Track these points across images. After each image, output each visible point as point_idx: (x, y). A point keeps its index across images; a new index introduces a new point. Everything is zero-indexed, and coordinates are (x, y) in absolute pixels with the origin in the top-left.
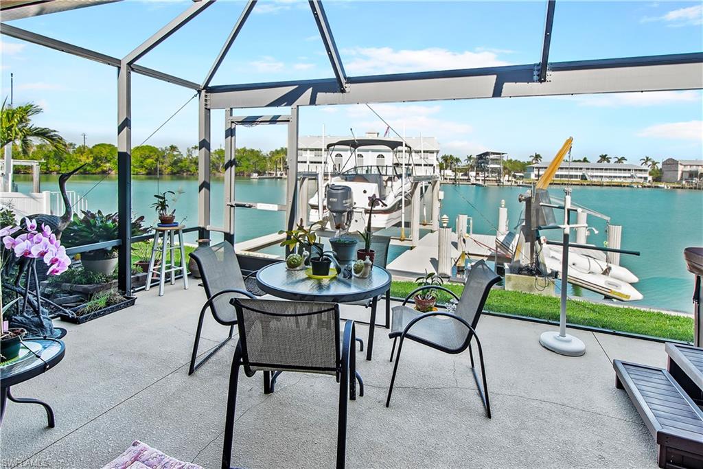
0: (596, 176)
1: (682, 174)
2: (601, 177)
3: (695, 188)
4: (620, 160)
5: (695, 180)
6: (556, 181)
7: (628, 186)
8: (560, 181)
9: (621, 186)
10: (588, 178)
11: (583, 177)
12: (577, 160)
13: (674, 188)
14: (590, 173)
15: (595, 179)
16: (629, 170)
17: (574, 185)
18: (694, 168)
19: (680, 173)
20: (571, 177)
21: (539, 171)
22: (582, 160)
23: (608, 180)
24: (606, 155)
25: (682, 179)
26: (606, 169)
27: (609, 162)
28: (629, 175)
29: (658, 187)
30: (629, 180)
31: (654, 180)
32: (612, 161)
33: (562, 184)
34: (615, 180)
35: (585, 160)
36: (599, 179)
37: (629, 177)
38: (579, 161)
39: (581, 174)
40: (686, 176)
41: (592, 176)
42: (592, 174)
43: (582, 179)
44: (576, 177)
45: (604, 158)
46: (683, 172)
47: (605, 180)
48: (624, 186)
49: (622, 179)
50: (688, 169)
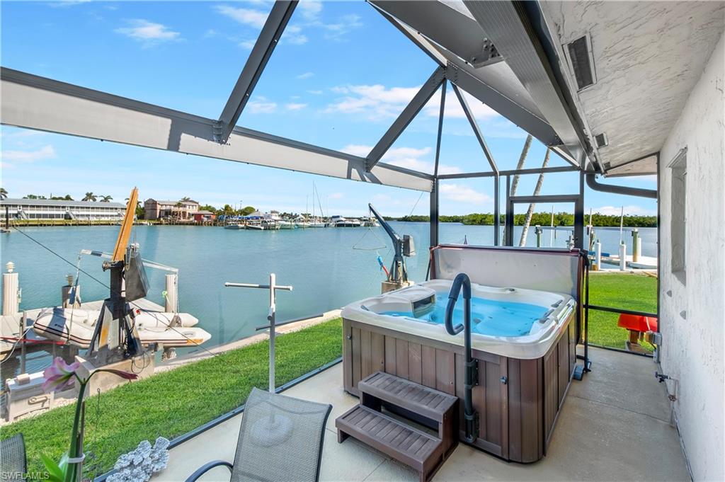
0: (82, 216)
1: (160, 212)
2: (88, 216)
3: (170, 224)
4: (106, 199)
5: (170, 217)
6: (31, 221)
7: (116, 225)
8: (38, 221)
9: (109, 224)
10: (72, 217)
11: (67, 217)
12: (57, 197)
13: (155, 224)
14: (75, 212)
15: (80, 219)
16: (116, 209)
17: (56, 225)
18: (168, 207)
19: (158, 211)
20: (52, 216)
21: (7, 209)
22: (64, 197)
23: (95, 219)
24: (91, 193)
25: (160, 217)
26: (93, 208)
27: (94, 200)
28: (116, 214)
29: (142, 224)
30: (117, 219)
31: (139, 218)
32: (98, 199)
33: (41, 225)
34: (103, 219)
35: (68, 198)
36: (86, 219)
37: (117, 216)
38: (61, 198)
39: (64, 213)
40: (163, 214)
41: (78, 216)
42: (78, 213)
43: (65, 218)
44: (58, 216)
45: (89, 196)
46: (161, 210)
47: (93, 219)
48: (112, 224)
49: (110, 218)
50: (164, 208)
